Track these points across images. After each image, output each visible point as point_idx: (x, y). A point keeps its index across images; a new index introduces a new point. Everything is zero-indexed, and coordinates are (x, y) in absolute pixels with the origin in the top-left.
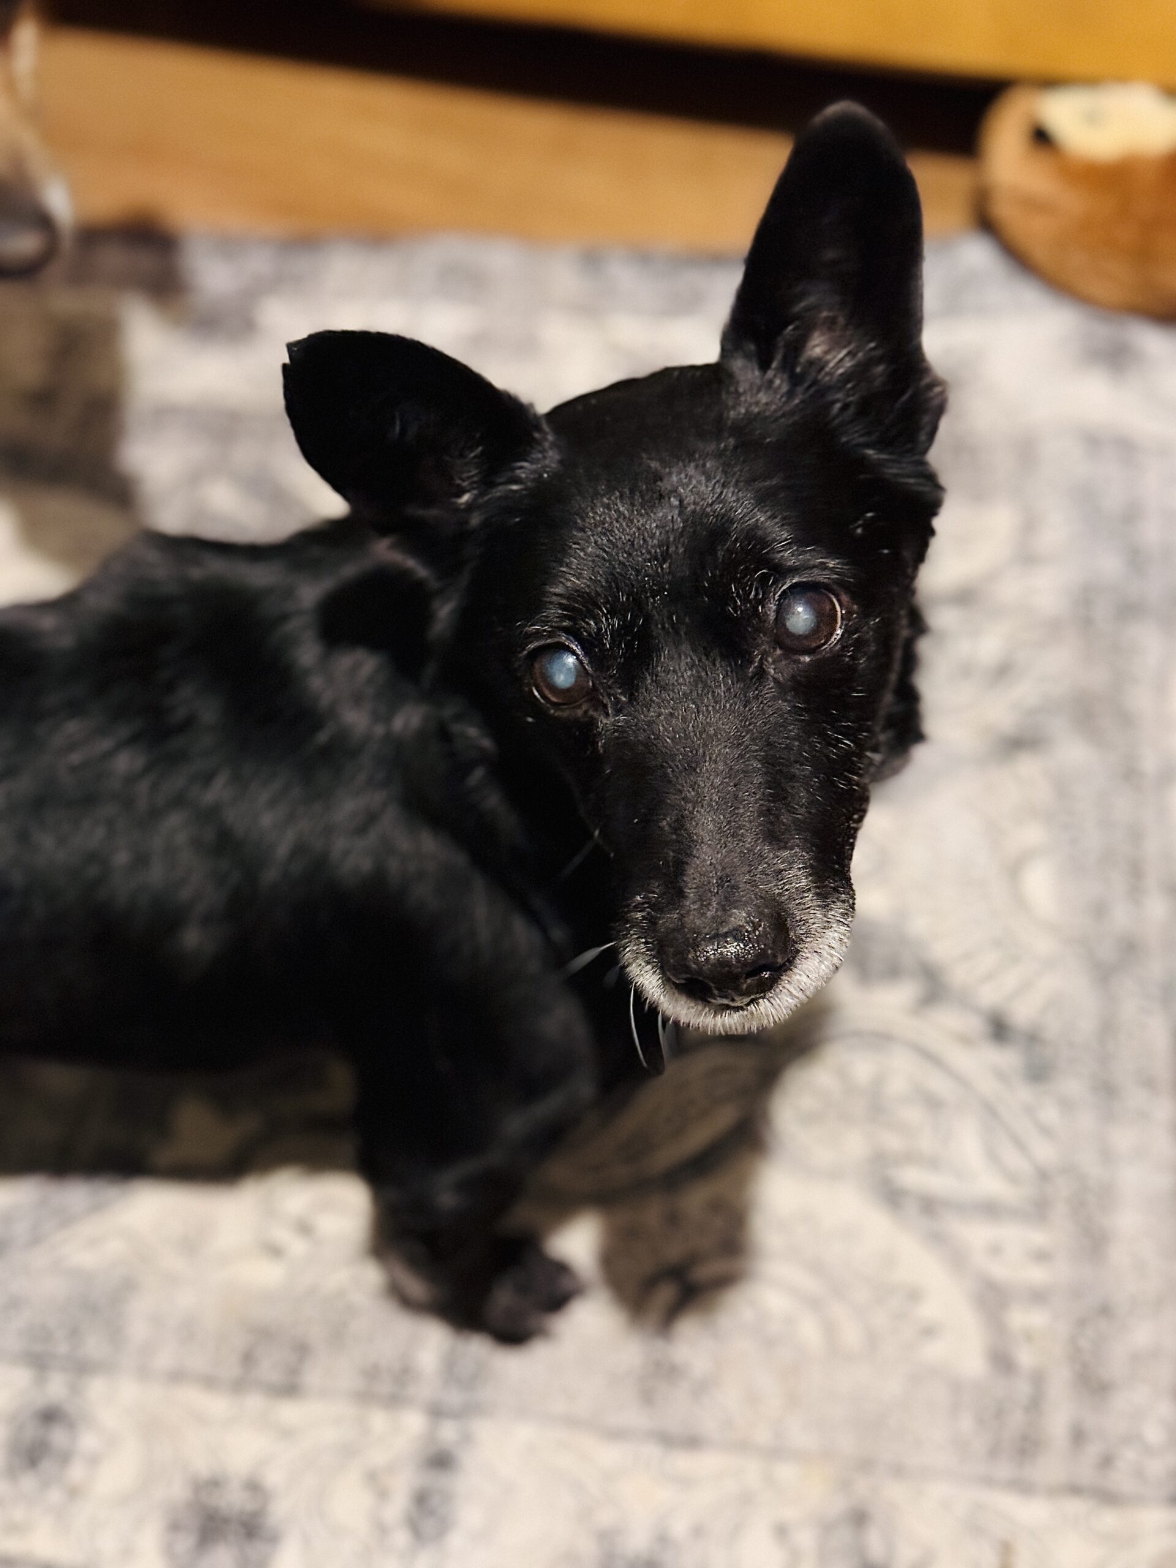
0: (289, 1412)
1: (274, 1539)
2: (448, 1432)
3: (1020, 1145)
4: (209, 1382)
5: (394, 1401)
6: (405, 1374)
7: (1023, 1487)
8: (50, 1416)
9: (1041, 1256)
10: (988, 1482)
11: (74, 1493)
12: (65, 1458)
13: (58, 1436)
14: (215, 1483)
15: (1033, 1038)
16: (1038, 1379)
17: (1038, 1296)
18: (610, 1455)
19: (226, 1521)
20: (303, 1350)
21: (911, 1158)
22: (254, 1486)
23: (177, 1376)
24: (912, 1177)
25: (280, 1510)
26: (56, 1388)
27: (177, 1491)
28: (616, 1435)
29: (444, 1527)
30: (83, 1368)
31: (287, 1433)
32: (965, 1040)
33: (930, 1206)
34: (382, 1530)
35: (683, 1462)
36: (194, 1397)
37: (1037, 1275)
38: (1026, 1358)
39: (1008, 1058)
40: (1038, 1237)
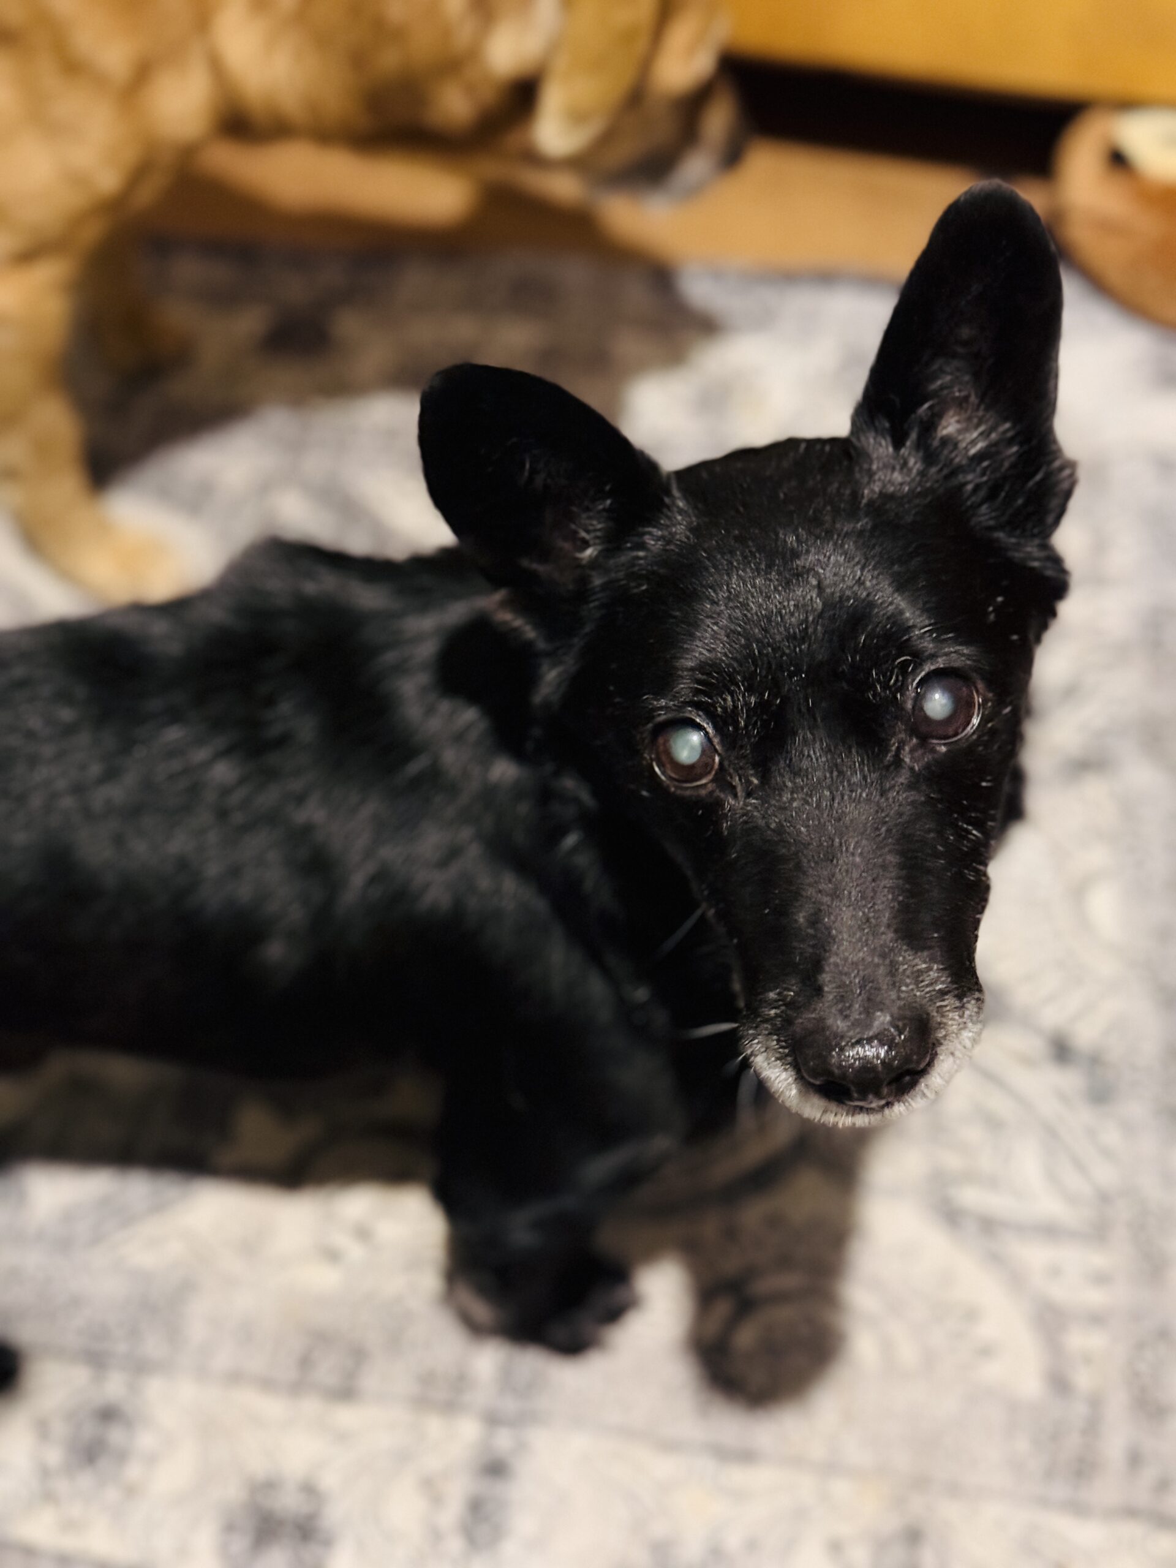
0: (346, 1416)
1: (328, 1543)
2: (503, 1440)
3: (1080, 1166)
4: (267, 1384)
5: (450, 1407)
6: (461, 1381)
7: (1079, 1509)
8: (108, 1414)
9: (1101, 1279)
10: (1044, 1502)
11: (131, 1492)
12: (122, 1456)
13: (116, 1435)
14: (270, 1485)
15: (1095, 1061)
16: (1096, 1403)
17: (1096, 1319)
18: (664, 1467)
19: (281, 1523)
20: (359, 1355)
21: (970, 1177)
22: (309, 1489)
23: (235, 1378)
24: (970, 1197)
25: (334, 1514)
26: (114, 1387)
27: (233, 1492)
28: (670, 1446)
29: (497, 1534)
30: (141, 1368)
31: (342, 1437)
32: (1026, 1061)
33: (989, 1225)
34: (436, 1536)
35: (738, 1476)
36: (251, 1399)
37: (1095, 1297)
38: (1083, 1379)
39: (1070, 1080)
40: (1098, 1260)
